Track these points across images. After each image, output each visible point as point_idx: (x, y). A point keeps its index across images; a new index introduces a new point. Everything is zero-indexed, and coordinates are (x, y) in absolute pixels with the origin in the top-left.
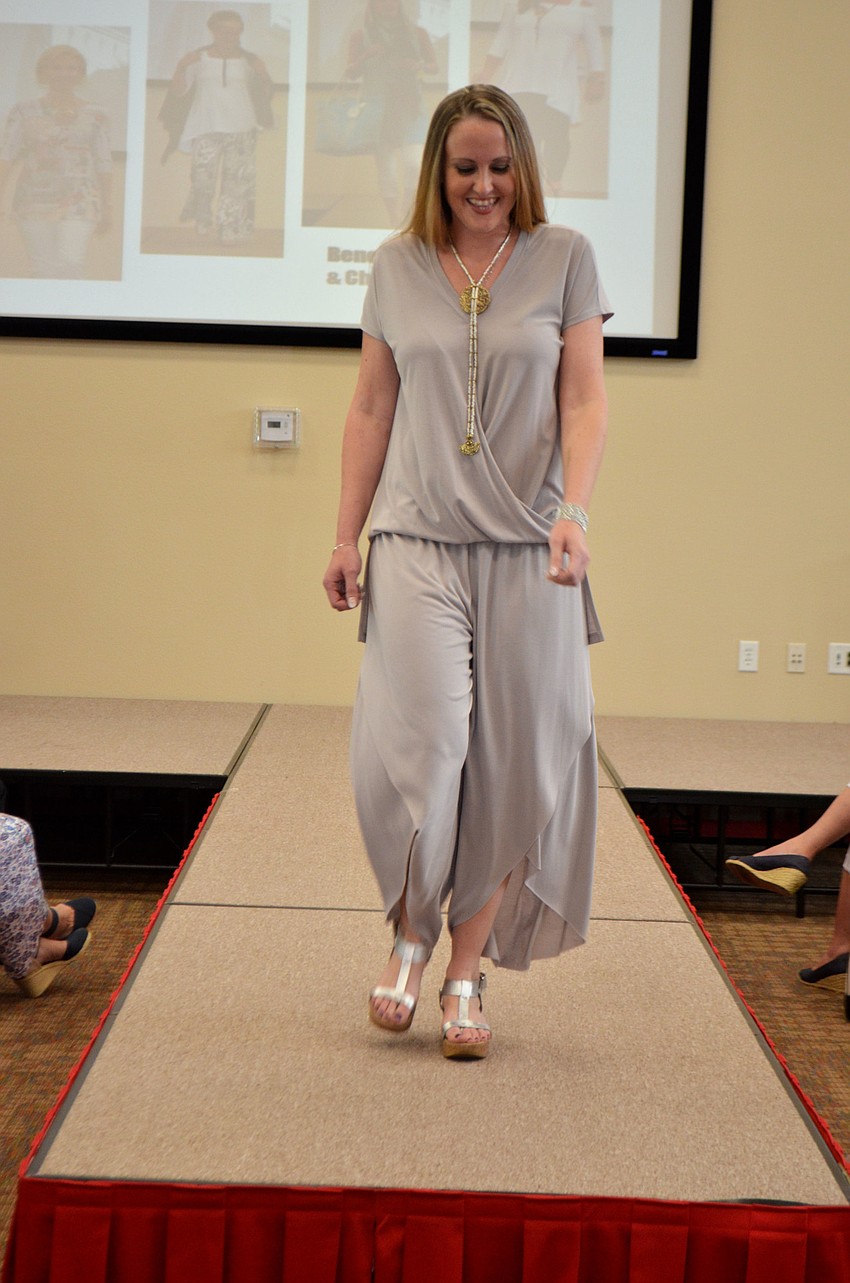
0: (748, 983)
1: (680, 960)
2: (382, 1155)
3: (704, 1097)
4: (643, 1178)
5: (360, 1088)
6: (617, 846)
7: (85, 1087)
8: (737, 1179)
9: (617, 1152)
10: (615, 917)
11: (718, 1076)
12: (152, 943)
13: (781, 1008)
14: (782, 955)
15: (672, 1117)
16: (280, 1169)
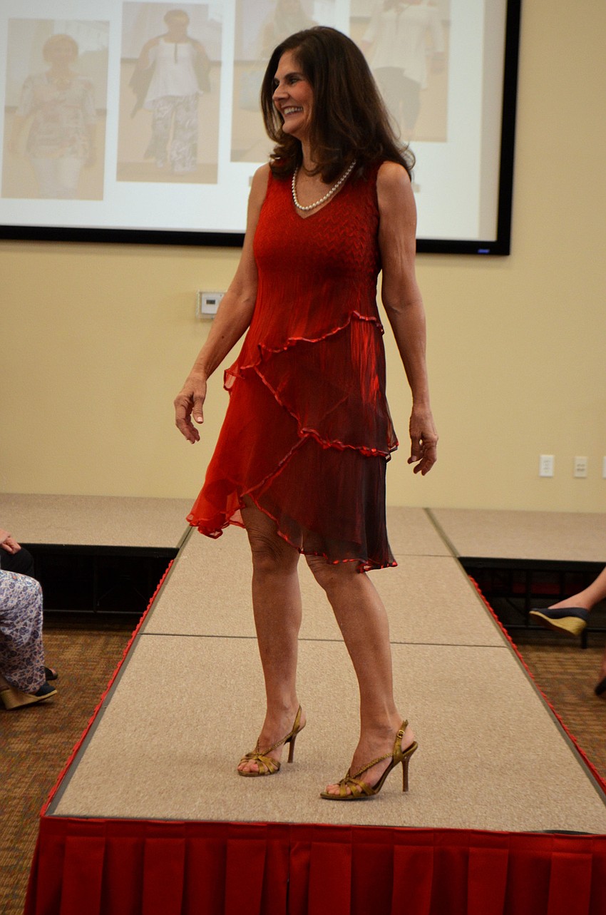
1: (500, 672)
2: (294, 802)
3: (519, 763)
4: (477, 816)
6: (455, 596)
7: (85, 756)
8: (543, 817)
9: (458, 800)
10: (455, 644)
11: (529, 749)
12: (129, 660)
13: (572, 711)
14: (571, 674)
15: (497, 777)
16: (223, 810)
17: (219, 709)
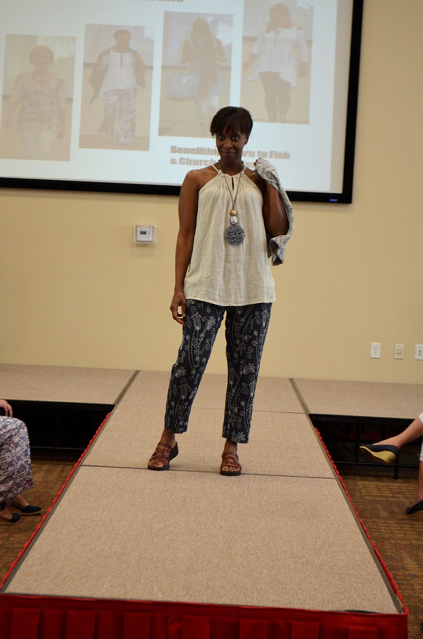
1: (328, 496)
2: (173, 586)
3: (333, 561)
4: (299, 599)
5: (166, 554)
6: (303, 441)
7: (31, 551)
8: (345, 601)
9: (288, 587)
10: (299, 476)
11: (341, 552)
12: (70, 484)
13: (383, 523)
14: (386, 497)
15: (317, 571)
16: (122, 592)
17: (129, 520)
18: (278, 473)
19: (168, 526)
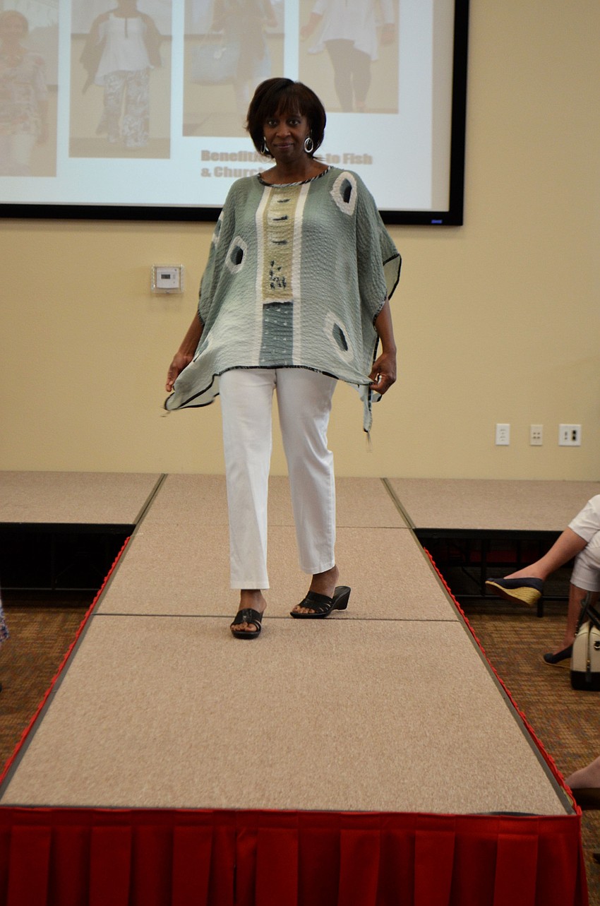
0: (502, 663)
1: (452, 647)
2: (241, 786)
3: (468, 741)
4: (423, 799)
5: (227, 740)
6: (410, 569)
7: (33, 743)
8: (490, 798)
9: (406, 781)
10: (407, 618)
11: (477, 727)
12: (82, 641)
13: (526, 681)
14: (529, 643)
15: (445, 756)
16: (169, 796)
17: (170, 691)
18: (378, 616)
19: (227, 698)
